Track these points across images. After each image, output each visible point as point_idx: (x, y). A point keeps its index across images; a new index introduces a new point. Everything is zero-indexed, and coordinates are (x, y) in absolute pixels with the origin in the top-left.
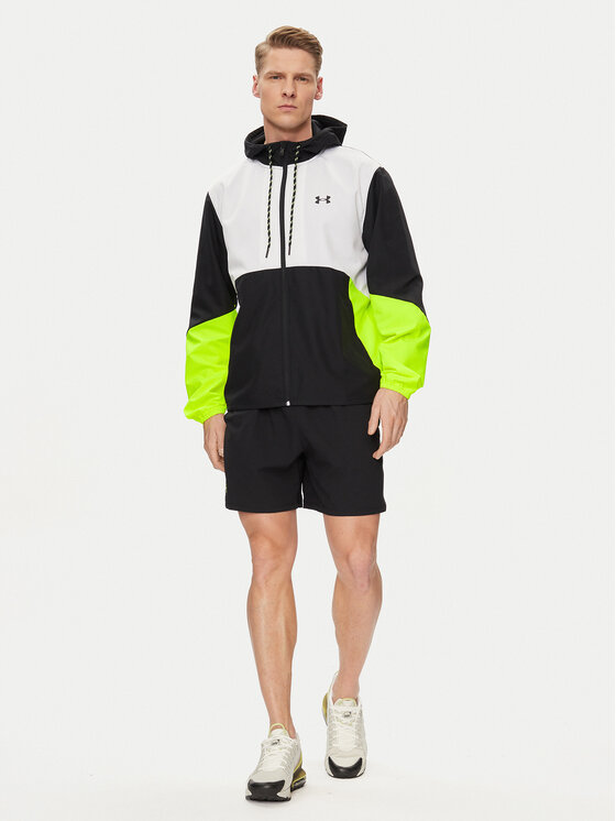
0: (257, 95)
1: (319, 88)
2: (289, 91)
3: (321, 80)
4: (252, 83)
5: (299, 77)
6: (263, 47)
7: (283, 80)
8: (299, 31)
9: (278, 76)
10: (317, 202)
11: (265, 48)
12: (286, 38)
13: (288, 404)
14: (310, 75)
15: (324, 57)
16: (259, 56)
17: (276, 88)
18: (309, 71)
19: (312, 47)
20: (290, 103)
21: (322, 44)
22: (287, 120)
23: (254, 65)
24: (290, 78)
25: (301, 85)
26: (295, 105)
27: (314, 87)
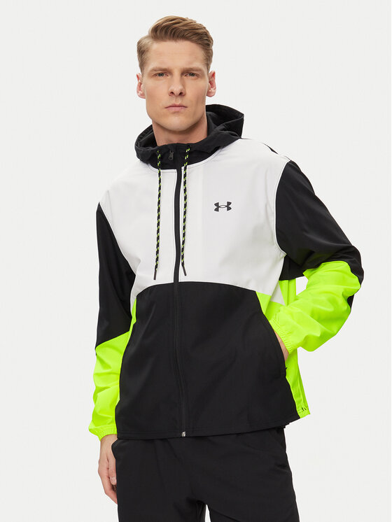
0: (142, 96)
1: (212, 83)
2: (177, 88)
3: (213, 75)
4: (136, 82)
5: (188, 73)
6: (147, 41)
7: (169, 77)
8: (184, 20)
9: (163, 73)
10: (217, 210)
11: (148, 42)
12: (170, 30)
13: (184, 434)
14: (200, 70)
15: (215, 48)
16: (142, 51)
17: (162, 87)
18: (198, 64)
19: (200, 37)
20: (179, 102)
21: (212, 34)
22: (177, 121)
23: (137, 63)
24: (177, 74)
25: (189, 81)
26: (184, 104)
27: (204, 83)
